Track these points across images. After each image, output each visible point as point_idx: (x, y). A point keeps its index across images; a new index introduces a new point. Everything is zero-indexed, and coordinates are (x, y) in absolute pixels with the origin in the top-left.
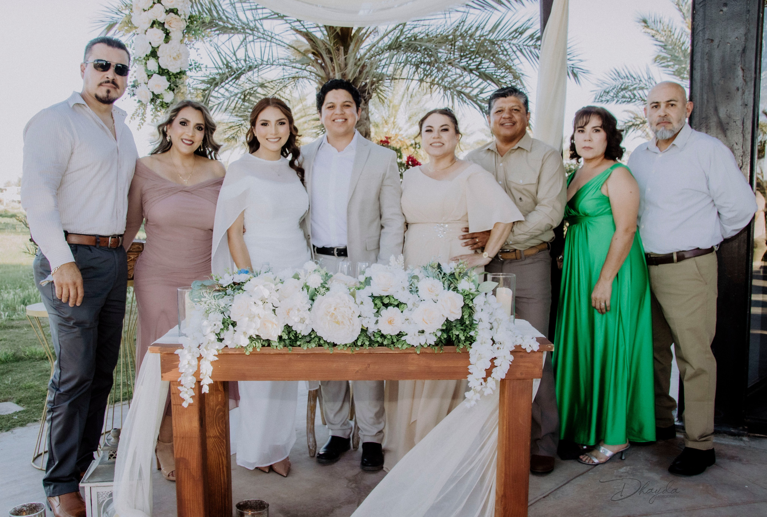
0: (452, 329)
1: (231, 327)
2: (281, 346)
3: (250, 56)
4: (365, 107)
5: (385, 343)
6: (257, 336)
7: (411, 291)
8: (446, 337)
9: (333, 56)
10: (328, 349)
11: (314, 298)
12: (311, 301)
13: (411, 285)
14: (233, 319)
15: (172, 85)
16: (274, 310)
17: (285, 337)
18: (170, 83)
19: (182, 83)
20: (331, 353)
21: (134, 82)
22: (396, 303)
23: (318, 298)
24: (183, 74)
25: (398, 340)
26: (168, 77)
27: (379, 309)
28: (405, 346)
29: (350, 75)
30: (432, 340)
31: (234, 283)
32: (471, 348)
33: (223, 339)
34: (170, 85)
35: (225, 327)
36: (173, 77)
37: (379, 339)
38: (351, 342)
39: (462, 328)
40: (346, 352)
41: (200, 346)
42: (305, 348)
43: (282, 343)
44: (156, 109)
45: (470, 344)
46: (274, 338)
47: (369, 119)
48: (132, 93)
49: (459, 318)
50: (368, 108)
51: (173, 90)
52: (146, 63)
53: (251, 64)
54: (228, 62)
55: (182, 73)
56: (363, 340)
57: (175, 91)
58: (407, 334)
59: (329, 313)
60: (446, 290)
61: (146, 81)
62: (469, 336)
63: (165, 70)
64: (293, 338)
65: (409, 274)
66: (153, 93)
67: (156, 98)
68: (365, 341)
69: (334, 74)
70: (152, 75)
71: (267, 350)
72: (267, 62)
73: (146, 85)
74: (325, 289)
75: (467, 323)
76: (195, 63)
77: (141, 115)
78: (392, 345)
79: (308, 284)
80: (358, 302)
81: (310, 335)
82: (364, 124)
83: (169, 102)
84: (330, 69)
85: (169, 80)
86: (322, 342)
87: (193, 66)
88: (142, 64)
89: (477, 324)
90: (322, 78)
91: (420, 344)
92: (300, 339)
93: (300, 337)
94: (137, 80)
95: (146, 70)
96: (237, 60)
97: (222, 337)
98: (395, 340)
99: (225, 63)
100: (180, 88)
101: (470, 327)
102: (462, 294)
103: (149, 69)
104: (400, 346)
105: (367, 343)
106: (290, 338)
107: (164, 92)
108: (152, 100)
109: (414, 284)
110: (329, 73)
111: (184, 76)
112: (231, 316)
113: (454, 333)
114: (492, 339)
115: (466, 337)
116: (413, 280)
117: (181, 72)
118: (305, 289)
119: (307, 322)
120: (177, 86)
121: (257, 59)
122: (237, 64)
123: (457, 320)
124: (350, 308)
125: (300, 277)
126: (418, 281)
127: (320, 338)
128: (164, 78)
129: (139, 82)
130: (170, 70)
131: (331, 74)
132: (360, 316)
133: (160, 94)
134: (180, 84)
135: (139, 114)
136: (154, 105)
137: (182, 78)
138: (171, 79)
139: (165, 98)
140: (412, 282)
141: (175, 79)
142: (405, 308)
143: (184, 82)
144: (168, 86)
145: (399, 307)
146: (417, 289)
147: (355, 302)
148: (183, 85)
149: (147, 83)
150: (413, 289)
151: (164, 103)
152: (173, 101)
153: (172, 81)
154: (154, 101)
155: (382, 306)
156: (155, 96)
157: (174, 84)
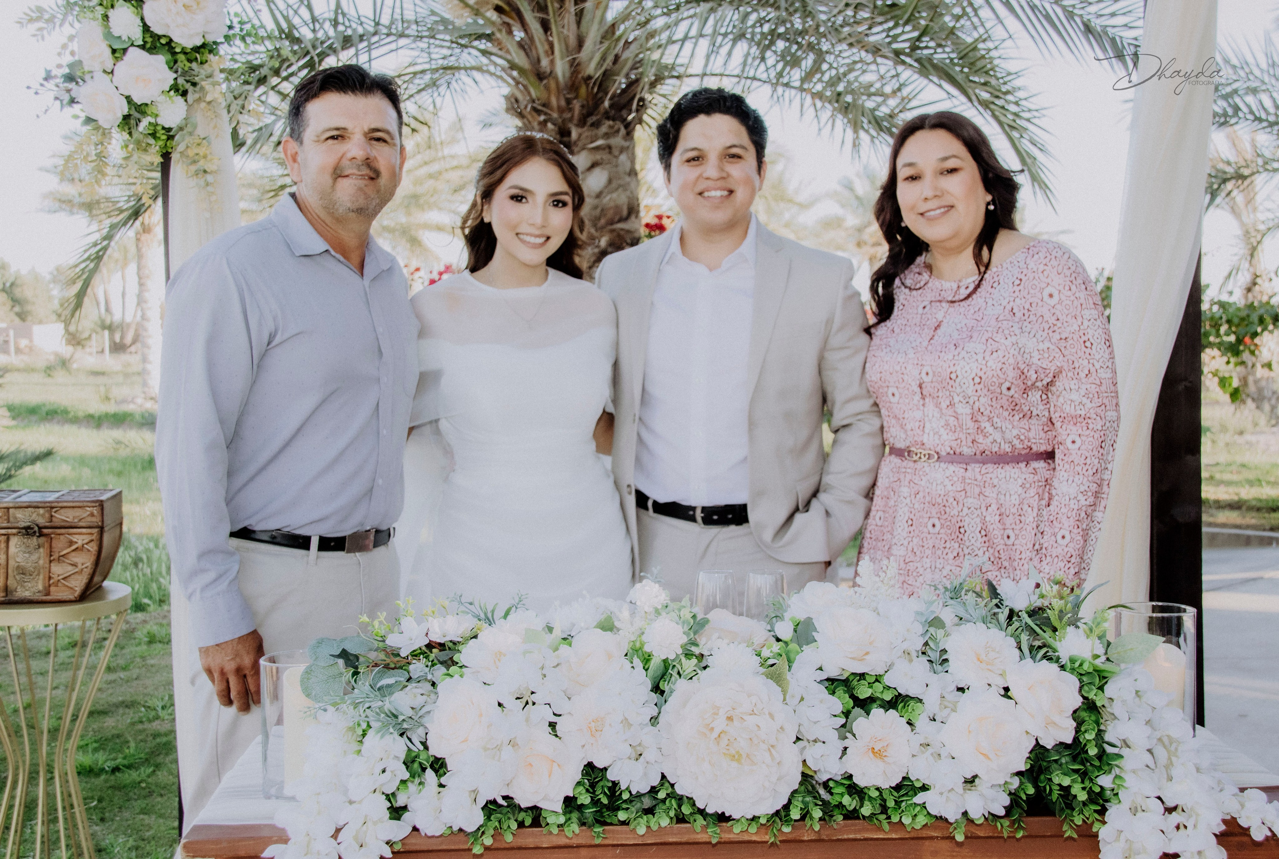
0: (1048, 770)
1: (429, 773)
2: (575, 827)
3: (346, 10)
4: (626, 144)
5: (866, 810)
6: (505, 798)
7: (929, 663)
8: (1031, 791)
9: (551, 17)
10: (705, 828)
11: (663, 685)
12: (655, 697)
13: (926, 644)
14: (436, 750)
15: (181, 81)
16: (552, 725)
17: (585, 799)
18: (175, 76)
19: (209, 76)
20: (714, 841)
21: (70, 66)
22: (888, 697)
23: (679, 688)
24: (211, 52)
25: (898, 803)
26: (169, 57)
27: (847, 714)
28: (922, 820)
29: (593, 65)
30: (999, 804)
31: (430, 646)
32: (1104, 823)
33: (405, 808)
34: (176, 79)
35: (413, 776)
36: (181, 57)
37: (846, 800)
38: (772, 811)
39: (1076, 767)
40: (754, 838)
41: (338, 831)
42: (642, 830)
43: (575, 816)
44: (138, 143)
45: (1103, 811)
46: (553, 805)
47: (636, 174)
48: (66, 98)
49: (1069, 741)
50: (634, 147)
51: (184, 94)
52: (106, 17)
53: (349, 32)
54: (292, 26)
55: (206, 48)
56: (806, 804)
57: (190, 97)
58: (924, 788)
59: (712, 729)
60: (1029, 660)
61: (109, 66)
62: (1097, 790)
63: (160, 37)
64: (605, 801)
65: (918, 613)
66: (129, 99)
67: (137, 115)
68: (811, 806)
69: (552, 62)
70: (125, 50)
71: (531, 837)
72: (389, 28)
73: (108, 78)
74: (694, 661)
75: (1093, 751)
76: (241, 23)
77: (93, 157)
78: (882, 817)
79: (647, 649)
80: (792, 696)
81: (654, 790)
82: (624, 187)
83: (173, 125)
84: (541, 48)
85: (173, 65)
86: (686, 810)
87: (237, 30)
88: (94, 19)
89: (1119, 756)
90: (521, 71)
91: (965, 814)
92: (625, 801)
93: (625, 796)
94: (80, 62)
95: (108, 35)
96: (314, 20)
97: (400, 802)
98: (891, 804)
99: (284, 25)
100: (202, 88)
101: (1097, 763)
102: (1073, 670)
103: (116, 35)
104: (906, 820)
105: (817, 813)
106: (595, 802)
107: (163, 98)
108: (126, 118)
109: (934, 639)
110: (539, 61)
111: (211, 57)
112: (429, 743)
113: (1056, 780)
114: (1159, 798)
115: (1090, 792)
116: (932, 630)
117: (204, 46)
118: (637, 662)
119: (650, 755)
120: (194, 84)
121: (363, 19)
122: (314, 31)
123: (1062, 745)
124: (771, 716)
125: (617, 624)
126: (947, 635)
127: (680, 799)
128: (160, 60)
129: (86, 69)
130: (175, 39)
131: (545, 63)
132: (798, 739)
133: (149, 103)
134: (203, 77)
135: (88, 155)
136: (130, 134)
137: (207, 61)
138: (179, 64)
139: (161, 114)
140: (929, 635)
141: (188, 64)
142: (917, 712)
143: (213, 71)
144: (172, 82)
145: (900, 707)
146: (944, 657)
147: (784, 700)
148: (210, 80)
149: (112, 72)
150: (934, 656)
151: (159, 128)
152: (184, 122)
153: (180, 70)
154: (133, 122)
155: (853, 708)
156: (133, 108)
157: (188, 78)
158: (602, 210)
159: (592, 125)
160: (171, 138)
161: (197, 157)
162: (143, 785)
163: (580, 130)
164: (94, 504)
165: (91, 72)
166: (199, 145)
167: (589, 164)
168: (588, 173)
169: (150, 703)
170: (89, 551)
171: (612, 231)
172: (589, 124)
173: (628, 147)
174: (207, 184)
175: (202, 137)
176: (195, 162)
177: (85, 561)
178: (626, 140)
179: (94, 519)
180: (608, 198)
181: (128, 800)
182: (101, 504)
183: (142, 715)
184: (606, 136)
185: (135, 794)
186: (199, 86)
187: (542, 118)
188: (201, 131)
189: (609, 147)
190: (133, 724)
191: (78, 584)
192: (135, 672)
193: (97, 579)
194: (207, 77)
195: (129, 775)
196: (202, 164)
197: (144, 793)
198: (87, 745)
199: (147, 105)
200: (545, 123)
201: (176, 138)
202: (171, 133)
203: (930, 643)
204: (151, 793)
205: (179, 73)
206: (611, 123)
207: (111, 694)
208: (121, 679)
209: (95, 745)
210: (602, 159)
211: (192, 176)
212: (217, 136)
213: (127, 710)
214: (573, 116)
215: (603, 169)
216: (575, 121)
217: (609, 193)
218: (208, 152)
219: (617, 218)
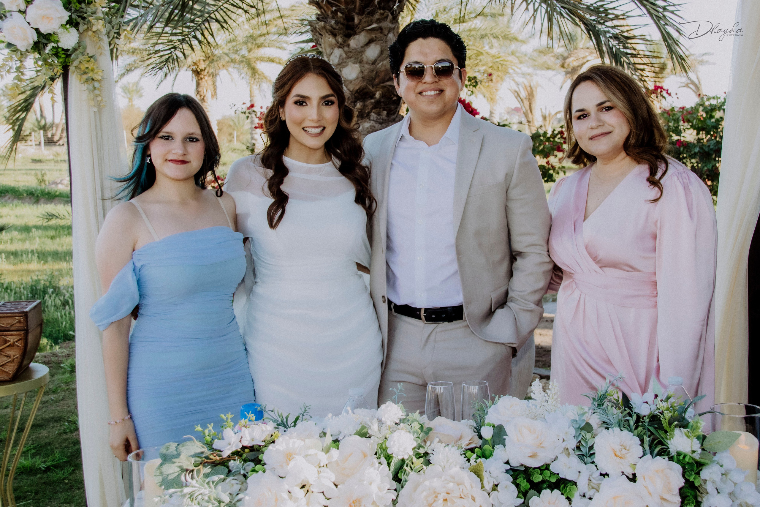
7: (581, 457)
11: (401, 476)
12: (395, 485)
13: (580, 442)
15: (74, 16)
18: (70, 14)
19: (94, 13)
22: (553, 480)
23: (410, 478)
26: (65, 1)
27: (525, 495)
31: (243, 449)
34: (70, 17)
36: (74, 0)
44: (45, 60)
51: (76, 25)
57: (82, 28)
60: (648, 454)
61: (23, 8)
65: (573, 422)
66: (37, 30)
67: (44, 41)
73: (22, 16)
74: (421, 460)
77: (15, 70)
79: (389, 452)
80: (488, 486)
83: (70, 48)
100: (89, 22)
102: (678, 461)
107: (60, 31)
108: (37, 43)
109: (585, 440)
116: (583, 433)
118: (383, 459)
120: (84, 18)
124: (474, 499)
125: (369, 433)
126: (594, 436)
128: (59, 4)
129: (7, 9)
133: (52, 33)
134: (89, 13)
135: (11, 68)
136: (40, 54)
137: (92, 2)
138: (73, 5)
139: (61, 40)
140: (581, 437)
141: (79, 6)
142: (573, 492)
143: (96, 9)
144: (68, 18)
145: (561, 487)
146: (592, 452)
147: (483, 487)
148: (95, 16)
149: (24, 12)
150: (584, 450)
151: (60, 50)
152: (77, 45)
153: (73, 9)
154: (41, 46)
155: (530, 489)
156: (41, 37)
157: (79, 14)
158: (376, 73)
159: (369, 13)
160: (68, 56)
161: (87, 71)
162: (67, 481)
163: (360, 17)
164: (21, 315)
165: (9, 11)
166: (88, 61)
167: (367, 41)
168: (366, 47)
169: (71, 419)
170: (18, 346)
171: (383, 87)
172: (366, 13)
173: (394, 28)
174: (95, 88)
175: (90, 55)
176: (85, 73)
177: (15, 353)
178: (392, 23)
179: (21, 325)
180: (380, 64)
181: (55, 493)
182: (26, 314)
183: (65, 427)
184: (379, 21)
185: (60, 488)
186: (87, 20)
187: (334, 9)
188: (90, 51)
189: (381, 29)
190: (60, 434)
191: (11, 369)
192: (61, 395)
193: (25, 362)
194: (92, 14)
195: (57, 474)
196: (90, 75)
197: (66, 487)
198: (28, 451)
199: (50, 34)
200: (335, 13)
201: (73, 56)
202: (69, 53)
203: (583, 442)
204: (71, 487)
205: (73, 11)
206: (382, 11)
207: (45, 412)
208: (52, 400)
209: (33, 451)
210: (376, 37)
211: (84, 83)
212: (101, 54)
213: (56, 424)
214: (355, 7)
215: (377, 44)
216: (357, 11)
217: (381, 61)
218: (95, 67)
219: (387, 78)
